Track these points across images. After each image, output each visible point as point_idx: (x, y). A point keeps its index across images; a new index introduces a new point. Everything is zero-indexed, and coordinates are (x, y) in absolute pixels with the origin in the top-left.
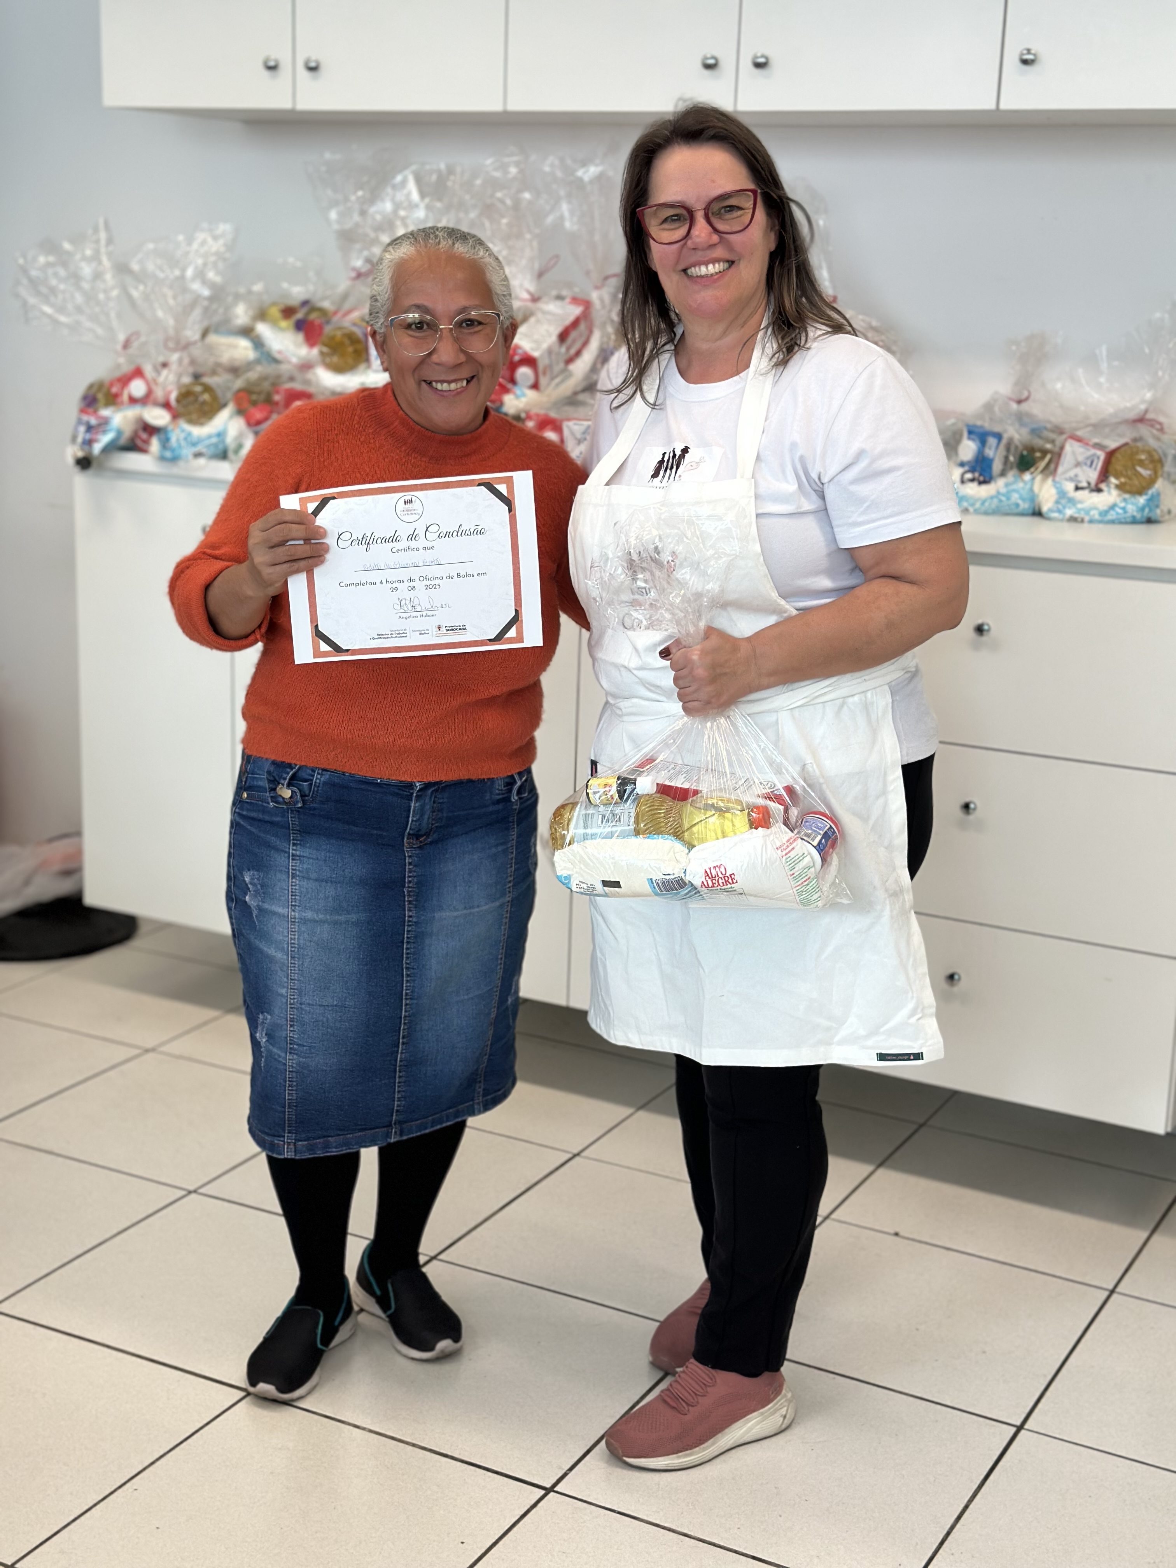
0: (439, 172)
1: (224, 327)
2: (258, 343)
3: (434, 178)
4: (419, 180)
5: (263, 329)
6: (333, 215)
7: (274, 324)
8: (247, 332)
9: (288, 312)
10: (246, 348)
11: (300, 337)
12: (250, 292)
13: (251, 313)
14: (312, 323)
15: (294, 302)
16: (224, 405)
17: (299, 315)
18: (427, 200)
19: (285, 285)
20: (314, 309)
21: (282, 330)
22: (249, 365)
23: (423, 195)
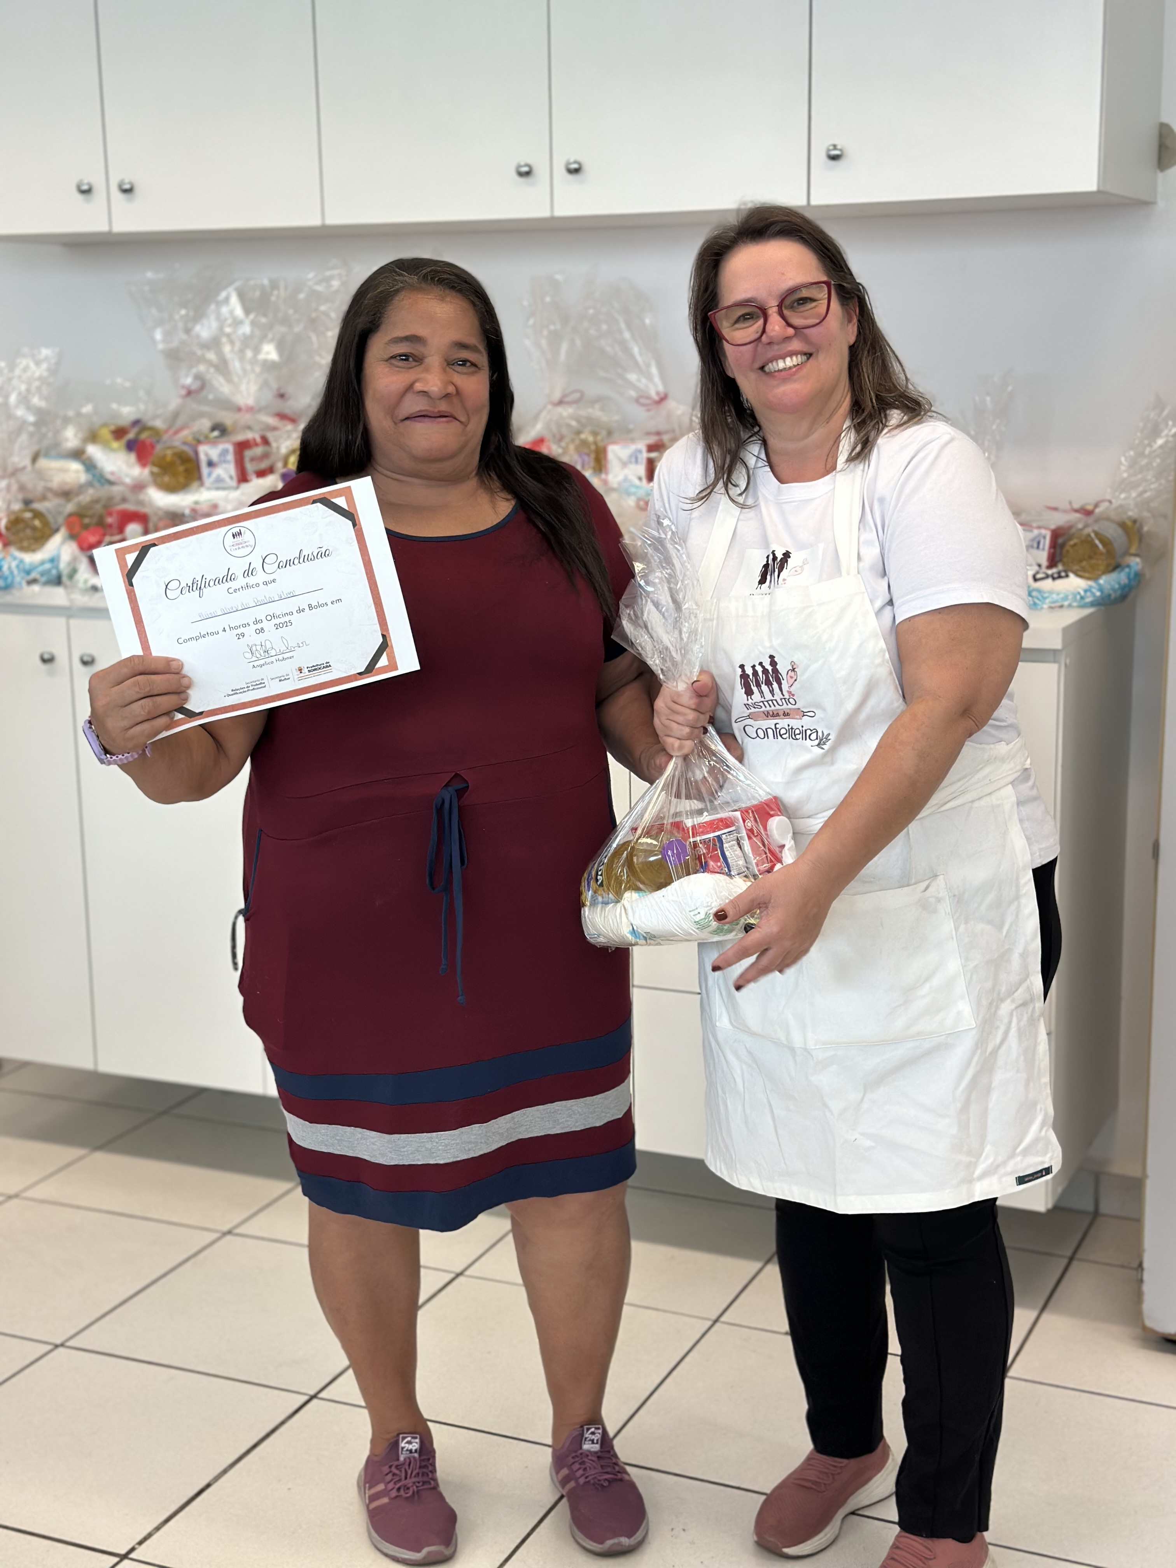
0: (263, 287)
1: (53, 450)
2: (90, 466)
3: (258, 294)
4: (242, 296)
5: (93, 451)
6: (158, 335)
7: (106, 445)
8: (78, 454)
9: (119, 433)
10: (77, 472)
11: (133, 457)
12: (79, 414)
13: (80, 435)
14: (143, 443)
15: (125, 422)
16: (57, 530)
17: (131, 435)
18: (252, 316)
19: (114, 406)
20: (145, 428)
21: (113, 450)
22: (81, 489)
23: (247, 311)
